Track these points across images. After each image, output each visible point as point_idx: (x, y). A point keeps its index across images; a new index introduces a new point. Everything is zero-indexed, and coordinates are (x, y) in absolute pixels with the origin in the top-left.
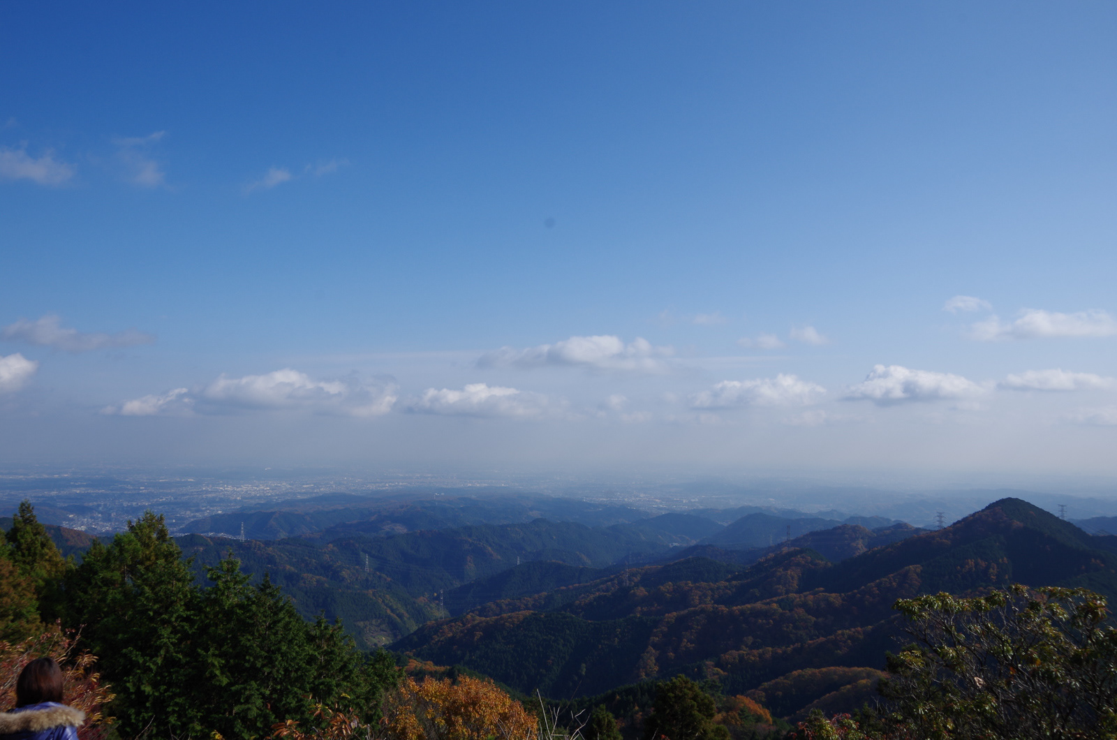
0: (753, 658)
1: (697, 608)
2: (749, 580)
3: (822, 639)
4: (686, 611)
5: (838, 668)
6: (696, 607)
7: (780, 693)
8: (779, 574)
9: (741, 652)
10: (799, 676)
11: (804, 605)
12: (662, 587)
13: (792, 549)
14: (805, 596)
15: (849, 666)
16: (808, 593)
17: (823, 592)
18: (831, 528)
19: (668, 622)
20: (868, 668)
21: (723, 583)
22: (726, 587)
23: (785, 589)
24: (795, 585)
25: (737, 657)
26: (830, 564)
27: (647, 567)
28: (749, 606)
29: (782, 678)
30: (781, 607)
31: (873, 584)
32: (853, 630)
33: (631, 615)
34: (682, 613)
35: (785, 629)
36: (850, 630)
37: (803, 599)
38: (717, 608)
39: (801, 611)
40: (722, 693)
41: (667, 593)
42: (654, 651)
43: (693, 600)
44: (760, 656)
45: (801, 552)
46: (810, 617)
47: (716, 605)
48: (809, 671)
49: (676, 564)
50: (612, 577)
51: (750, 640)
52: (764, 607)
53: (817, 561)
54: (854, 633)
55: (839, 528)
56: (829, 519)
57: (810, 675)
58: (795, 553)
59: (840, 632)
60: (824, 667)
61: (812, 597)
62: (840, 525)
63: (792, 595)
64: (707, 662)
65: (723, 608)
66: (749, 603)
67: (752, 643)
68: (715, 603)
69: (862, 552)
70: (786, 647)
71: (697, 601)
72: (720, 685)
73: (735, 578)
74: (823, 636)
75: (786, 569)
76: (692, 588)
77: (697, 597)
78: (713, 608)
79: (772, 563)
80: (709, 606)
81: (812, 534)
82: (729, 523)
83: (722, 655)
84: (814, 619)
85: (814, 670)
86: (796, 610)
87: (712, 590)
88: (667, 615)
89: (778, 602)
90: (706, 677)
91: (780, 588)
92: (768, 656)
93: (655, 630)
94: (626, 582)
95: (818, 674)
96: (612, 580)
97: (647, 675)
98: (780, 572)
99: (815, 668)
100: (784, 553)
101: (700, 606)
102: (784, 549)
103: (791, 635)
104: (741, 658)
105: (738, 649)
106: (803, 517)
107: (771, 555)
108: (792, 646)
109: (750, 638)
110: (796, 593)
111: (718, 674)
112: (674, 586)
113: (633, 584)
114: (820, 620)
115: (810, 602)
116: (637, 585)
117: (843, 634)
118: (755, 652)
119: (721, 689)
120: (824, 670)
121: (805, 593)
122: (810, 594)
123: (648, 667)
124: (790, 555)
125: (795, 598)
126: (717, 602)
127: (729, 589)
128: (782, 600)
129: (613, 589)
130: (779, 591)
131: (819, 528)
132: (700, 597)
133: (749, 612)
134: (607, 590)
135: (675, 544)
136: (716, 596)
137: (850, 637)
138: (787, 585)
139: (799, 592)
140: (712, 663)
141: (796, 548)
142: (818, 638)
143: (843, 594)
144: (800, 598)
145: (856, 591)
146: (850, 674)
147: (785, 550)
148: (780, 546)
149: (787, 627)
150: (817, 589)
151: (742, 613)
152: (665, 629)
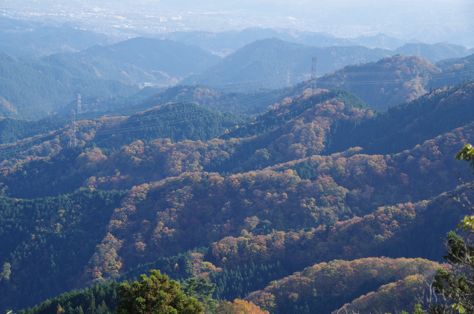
0: (258, 247)
1: (179, 178)
2: (255, 136)
3: (356, 219)
4: (163, 182)
5: (377, 258)
6: (177, 175)
7: (296, 295)
8: (297, 127)
9: (241, 238)
10: (323, 270)
11: (332, 172)
12: (128, 148)
13: (318, 91)
14: (335, 159)
15: (394, 256)
16: (339, 154)
17: (361, 152)
18: (376, 61)
19: (136, 198)
20: (420, 259)
21: (216, 142)
22: (221, 147)
23: (305, 148)
24: (321, 142)
25: (235, 245)
26: (371, 113)
27: (105, 118)
28: (254, 173)
29: (299, 273)
30: (299, 174)
31: (432, 141)
32: (401, 205)
33: (81, 189)
34: (157, 184)
35: (305, 205)
36: (397, 207)
37: (331, 163)
38: (208, 177)
39: (328, 179)
40: (214, 297)
41: (135, 156)
42: (115, 240)
43: (173, 165)
44: (269, 244)
45: (331, 95)
46: (340, 188)
47: (206, 173)
48: (337, 264)
49: (148, 113)
50: (52, 133)
51: (254, 221)
52: (276, 175)
53: (354, 109)
54: (402, 210)
55: (389, 60)
56: (373, 48)
57: (338, 270)
58: (323, 97)
59: (382, 209)
60: (358, 258)
61: (344, 159)
62: (389, 56)
63: (316, 158)
64: (193, 254)
65: (216, 176)
66: (254, 169)
67: (258, 226)
68: (204, 170)
69: (419, 95)
70: (306, 231)
71: (179, 168)
72: (211, 286)
73: (234, 134)
74: (358, 215)
75: (308, 120)
76: (171, 148)
77: (180, 162)
78: (203, 176)
79: (288, 111)
80: (197, 175)
81: (349, 69)
82: (228, 53)
83: (215, 243)
84: (345, 191)
85: (343, 262)
86: (320, 177)
87: (200, 150)
88: (134, 187)
89: (296, 168)
90: (190, 275)
91: (298, 148)
92: (280, 243)
93: (117, 210)
94: (72, 141)
95: (349, 268)
96: (51, 138)
97: (104, 275)
98: (299, 124)
99: (345, 259)
100: (305, 97)
101: (183, 174)
102: (306, 91)
103: (314, 214)
104: (242, 247)
105: (236, 233)
106: (336, 44)
107: (288, 100)
108: (314, 230)
109: (255, 218)
110: (322, 154)
111: (208, 270)
112: (145, 145)
113: (84, 142)
114: (355, 192)
115: (341, 168)
116: (90, 145)
117: (386, 212)
118: (262, 238)
119: (213, 291)
120: (358, 261)
121: (335, 155)
122: (342, 156)
123: (107, 263)
124: (315, 100)
125: (321, 162)
126: (208, 168)
127: (226, 150)
128: (302, 164)
129: (53, 150)
130: (298, 151)
131: (358, 60)
132: (183, 161)
133: (253, 182)
134: (44, 153)
135: (147, 84)
136: (207, 160)
137: (396, 217)
138: (309, 144)
139: (326, 152)
140: (201, 255)
141: (324, 90)
142: (351, 217)
143: (388, 156)
144: (326, 162)
145: (407, 151)
146: (395, 267)
147: (308, 93)
148: (301, 87)
149: (308, 203)
150: (351, 149)
151: (244, 183)
152: (132, 208)
